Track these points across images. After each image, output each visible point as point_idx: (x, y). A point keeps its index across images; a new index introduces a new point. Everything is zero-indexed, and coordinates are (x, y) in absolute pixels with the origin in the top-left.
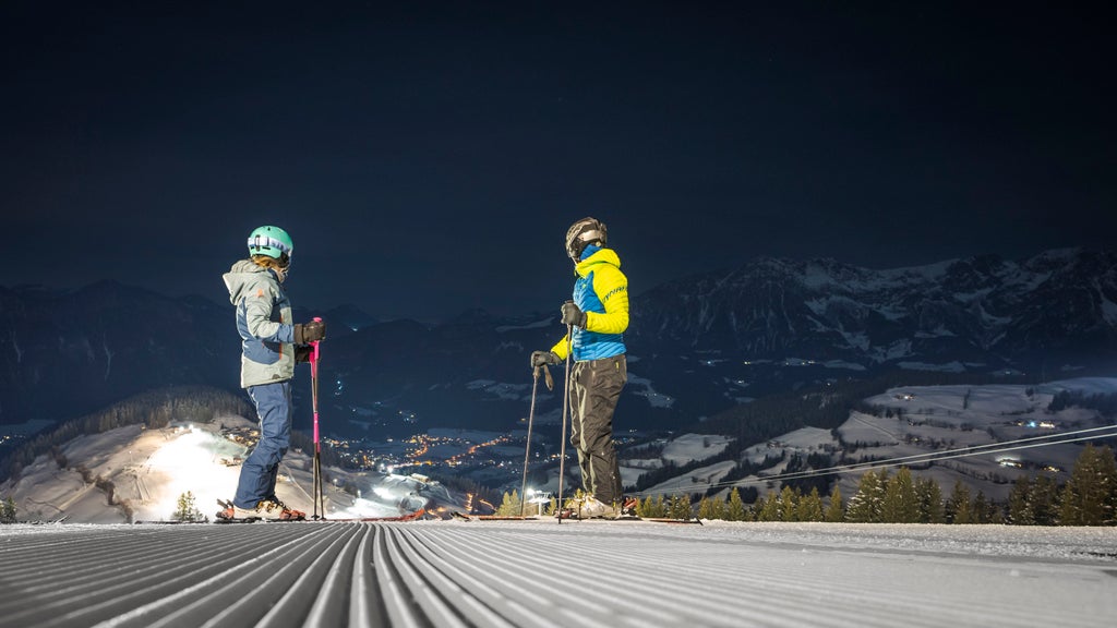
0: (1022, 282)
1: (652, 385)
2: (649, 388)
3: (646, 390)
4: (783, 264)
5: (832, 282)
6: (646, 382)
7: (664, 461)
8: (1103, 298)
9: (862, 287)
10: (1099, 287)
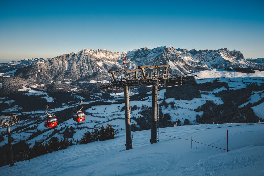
0: (152, 56)
1: (48, 94)
2: (47, 95)
3: (46, 96)
4: (90, 51)
5: (104, 56)
6: (46, 93)
7: (37, 130)
8: (169, 60)
9: (113, 57)
10: (168, 57)
